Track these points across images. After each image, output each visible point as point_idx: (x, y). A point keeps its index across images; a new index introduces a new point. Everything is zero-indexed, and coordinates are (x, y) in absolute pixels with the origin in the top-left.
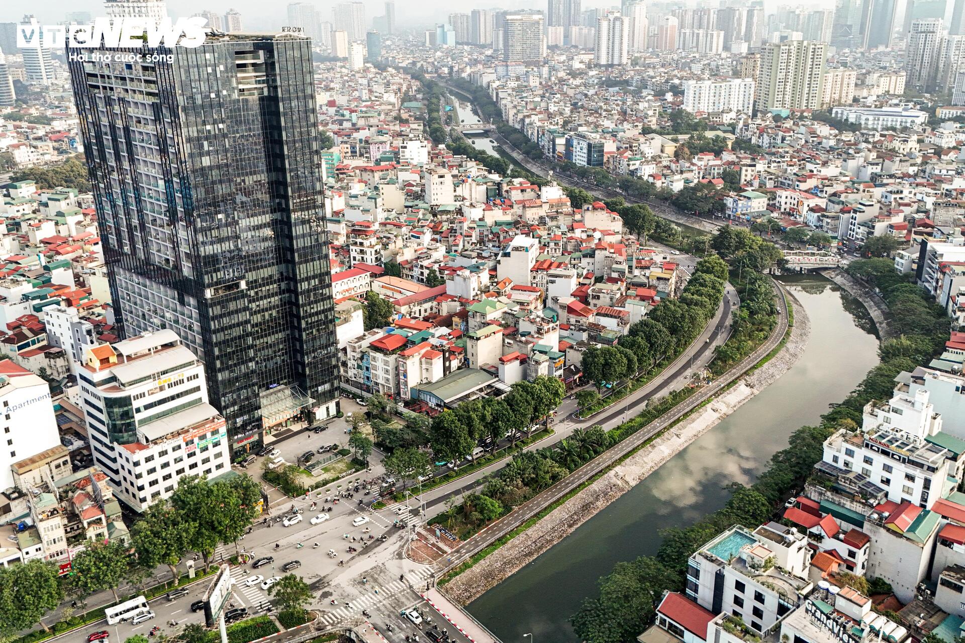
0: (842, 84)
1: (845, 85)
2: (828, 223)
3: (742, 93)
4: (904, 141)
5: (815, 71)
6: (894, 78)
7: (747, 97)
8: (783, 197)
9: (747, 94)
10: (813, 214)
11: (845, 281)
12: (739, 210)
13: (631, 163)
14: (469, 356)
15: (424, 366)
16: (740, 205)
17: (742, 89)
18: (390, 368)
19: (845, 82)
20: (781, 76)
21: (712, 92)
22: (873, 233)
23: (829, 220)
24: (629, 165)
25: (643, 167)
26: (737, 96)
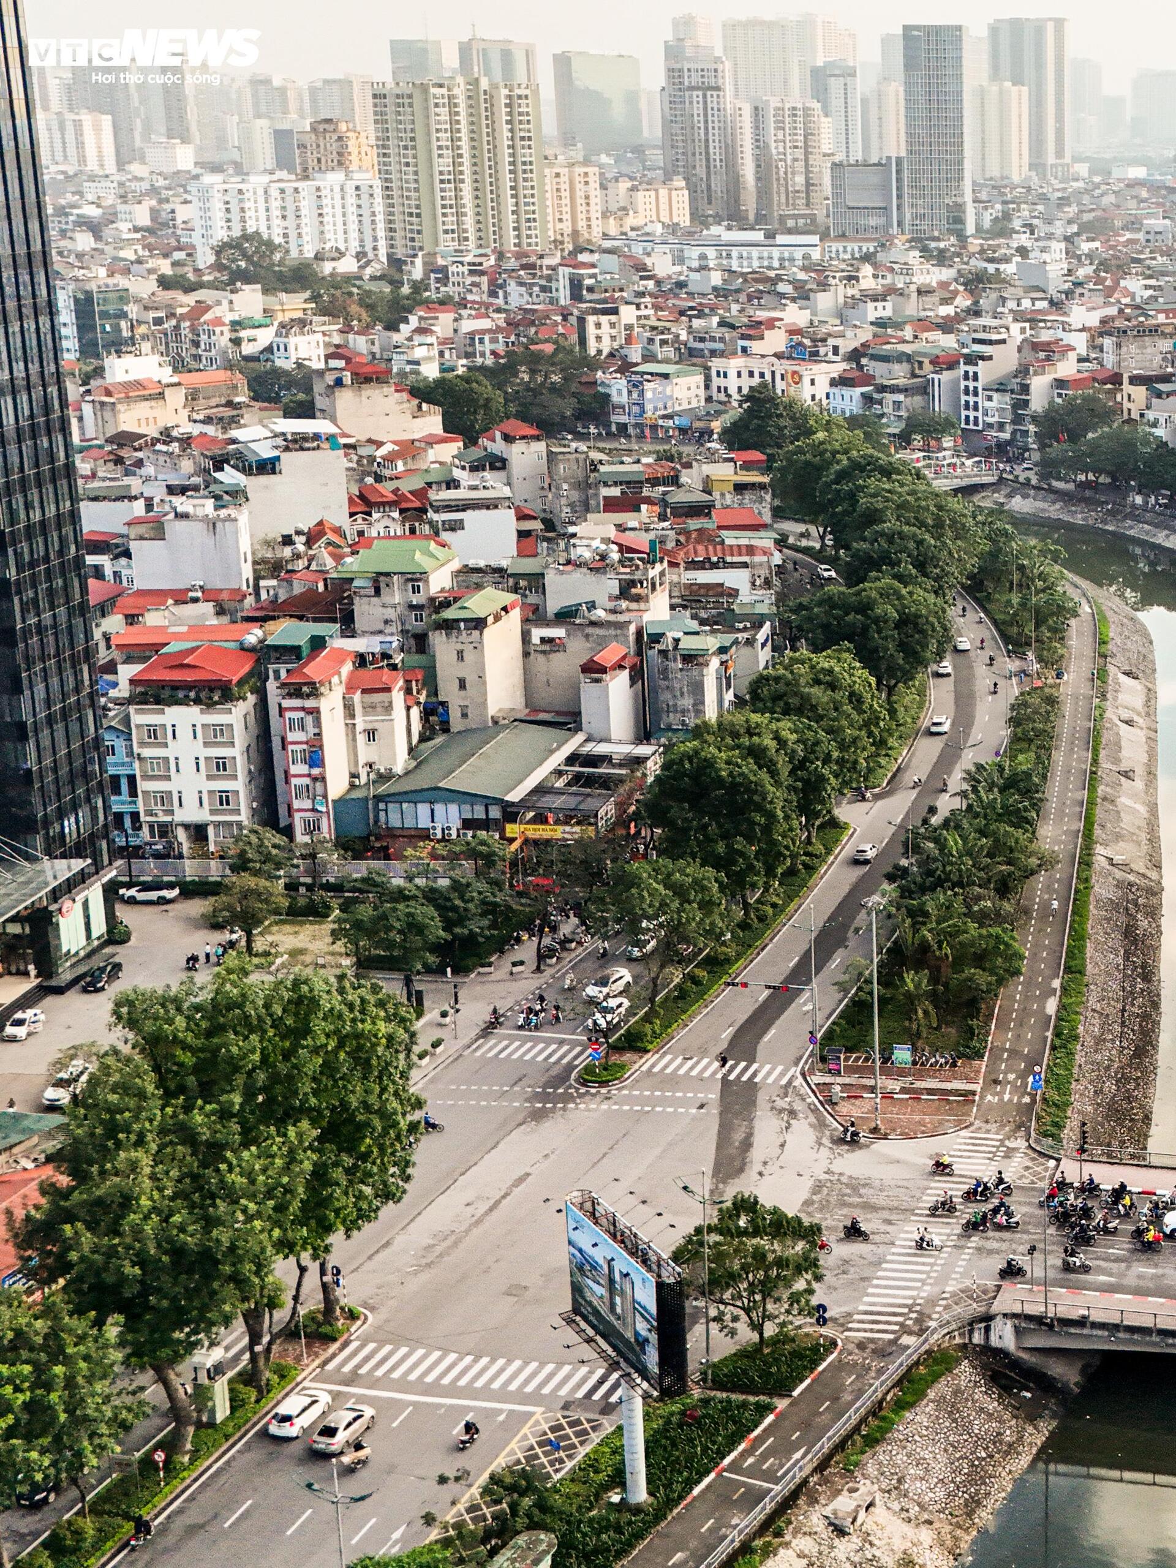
0: (572, 198)
1: (580, 201)
2: (897, 405)
3: (352, 209)
4: (850, 278)
5: (523, 154)
6: (663, 192)
7: (367, 220)
8: (732, 374)
9: (366, 213)
10: (847, 392)
11: (1041, 504)
12: (649, 407)
13: (244, 334)
14: (448, 692)
15: (360, 722)
16: (649, 395)
17: (351, 200)
18: (237, 752)
19: (580, 194)
20: (443, 164)
21: (275, 204)
22: (1026, 404)
23: (901, 397)
24: (237, 342)
25: (292, 341)
26: (339, 220)
